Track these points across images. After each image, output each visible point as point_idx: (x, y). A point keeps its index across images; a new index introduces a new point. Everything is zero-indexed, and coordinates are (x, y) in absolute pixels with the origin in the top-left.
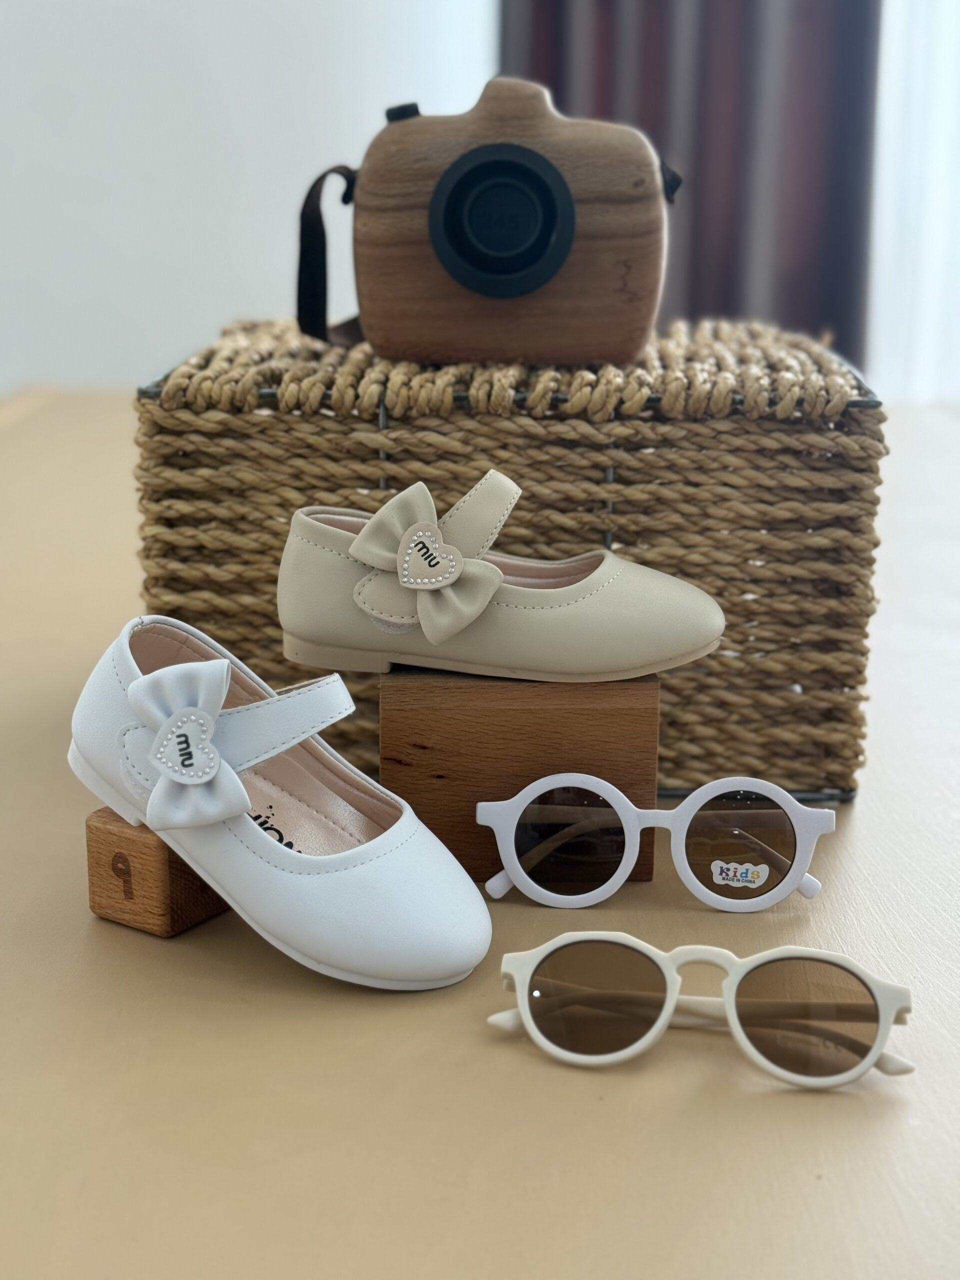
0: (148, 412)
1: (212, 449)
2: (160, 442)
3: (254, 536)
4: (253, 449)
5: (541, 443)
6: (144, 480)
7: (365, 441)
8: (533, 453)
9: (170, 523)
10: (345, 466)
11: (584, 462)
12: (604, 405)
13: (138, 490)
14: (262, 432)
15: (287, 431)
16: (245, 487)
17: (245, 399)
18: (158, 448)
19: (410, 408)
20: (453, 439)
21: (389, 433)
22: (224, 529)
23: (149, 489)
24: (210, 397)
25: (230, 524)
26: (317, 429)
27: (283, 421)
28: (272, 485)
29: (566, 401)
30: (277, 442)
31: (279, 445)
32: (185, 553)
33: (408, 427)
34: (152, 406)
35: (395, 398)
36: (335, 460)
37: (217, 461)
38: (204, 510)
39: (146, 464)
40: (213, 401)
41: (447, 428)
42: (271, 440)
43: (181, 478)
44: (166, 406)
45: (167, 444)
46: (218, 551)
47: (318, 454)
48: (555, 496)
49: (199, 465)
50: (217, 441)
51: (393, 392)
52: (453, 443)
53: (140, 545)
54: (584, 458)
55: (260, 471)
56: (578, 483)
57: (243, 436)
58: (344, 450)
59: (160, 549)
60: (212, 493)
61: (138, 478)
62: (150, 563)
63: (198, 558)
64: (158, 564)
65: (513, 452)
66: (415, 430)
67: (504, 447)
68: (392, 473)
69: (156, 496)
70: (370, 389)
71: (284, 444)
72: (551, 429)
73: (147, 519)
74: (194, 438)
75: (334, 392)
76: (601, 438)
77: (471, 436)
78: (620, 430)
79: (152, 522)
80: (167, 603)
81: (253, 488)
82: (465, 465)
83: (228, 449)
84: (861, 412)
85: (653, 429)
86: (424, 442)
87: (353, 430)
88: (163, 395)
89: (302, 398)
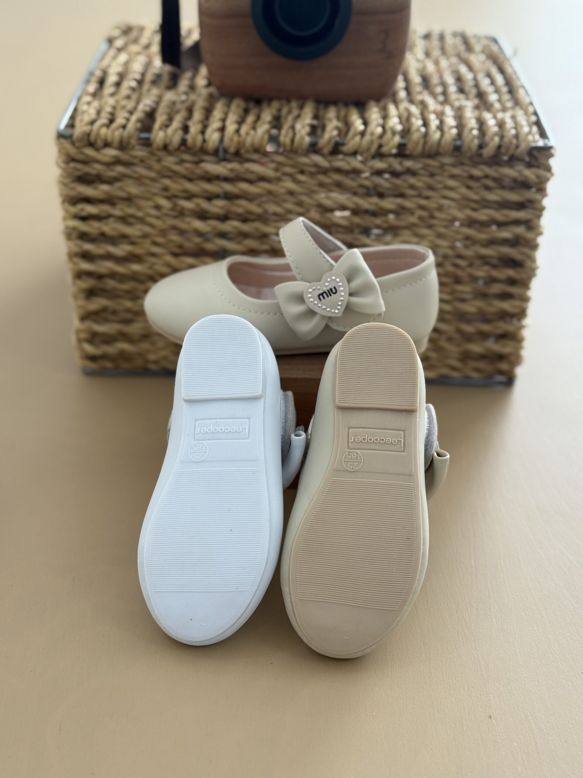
0: (65, 148)
1: (109, 173)
2: (73, 167)
3: (139, 227)
4: (135, 172)
5: (325, 172)
6: (65, 191)
7: (210, 170)
8: (322, 178)
9: (84, 219)
10: (197, 185)
13: (60, 196)
14: (142, 161)
15: (158, 161)
16: (131, 197)
17: (130, 141)
18: (73, 171)
19: (240, 148)
20: (268, 168)
21: (226, 164)
22: (119, 223)
23: (68, 197)
24: (106, 139)
25: (124, 219)
26: (179, 160)
27: (155, 155)
28: (150, 195)
29: (344, 144)
30: (151, 168)
31: (153, 170)
32: (94, 238)
33: (239, 160)
34: (67, 145)
35: (230, 142)
36: (190, 180)
37: (112, 181)
38: (106, 211)
39: (64, 182)
40: (108, 143)
41: (265, 161)
42: (148, 167)
43: (89, 191)
44: (77, 145)
45: (78, 170)
46: (115, 237)
47: (179, 176)
49: (100, 182)
50: (112, 167)
51: (228, 138)
52: (268, 171)
57: (128, 164)
58: (197, 175)
59: (77, 235)
60: (110, 201)
61: (60, 189)
62: (71, 243)
63: (102, 240)
64: (76, 244)
65: (308, 176)
66: (243, 162)
67: (302, 172)
68: (228, 190)
69: (73, 201)
70: (213, 135)
71: (156, 169)
72: (332, 162)
74: (98, 167)
75: (189, 137)
77: (280, 166)
78: (379, 164)
79: (71, 217)
81: (137, 197)
82: (275, 185)
83: (119, 172)
84: (540, 153)
86: (249, 170)
88: (74, 137)
89: (168, 141)
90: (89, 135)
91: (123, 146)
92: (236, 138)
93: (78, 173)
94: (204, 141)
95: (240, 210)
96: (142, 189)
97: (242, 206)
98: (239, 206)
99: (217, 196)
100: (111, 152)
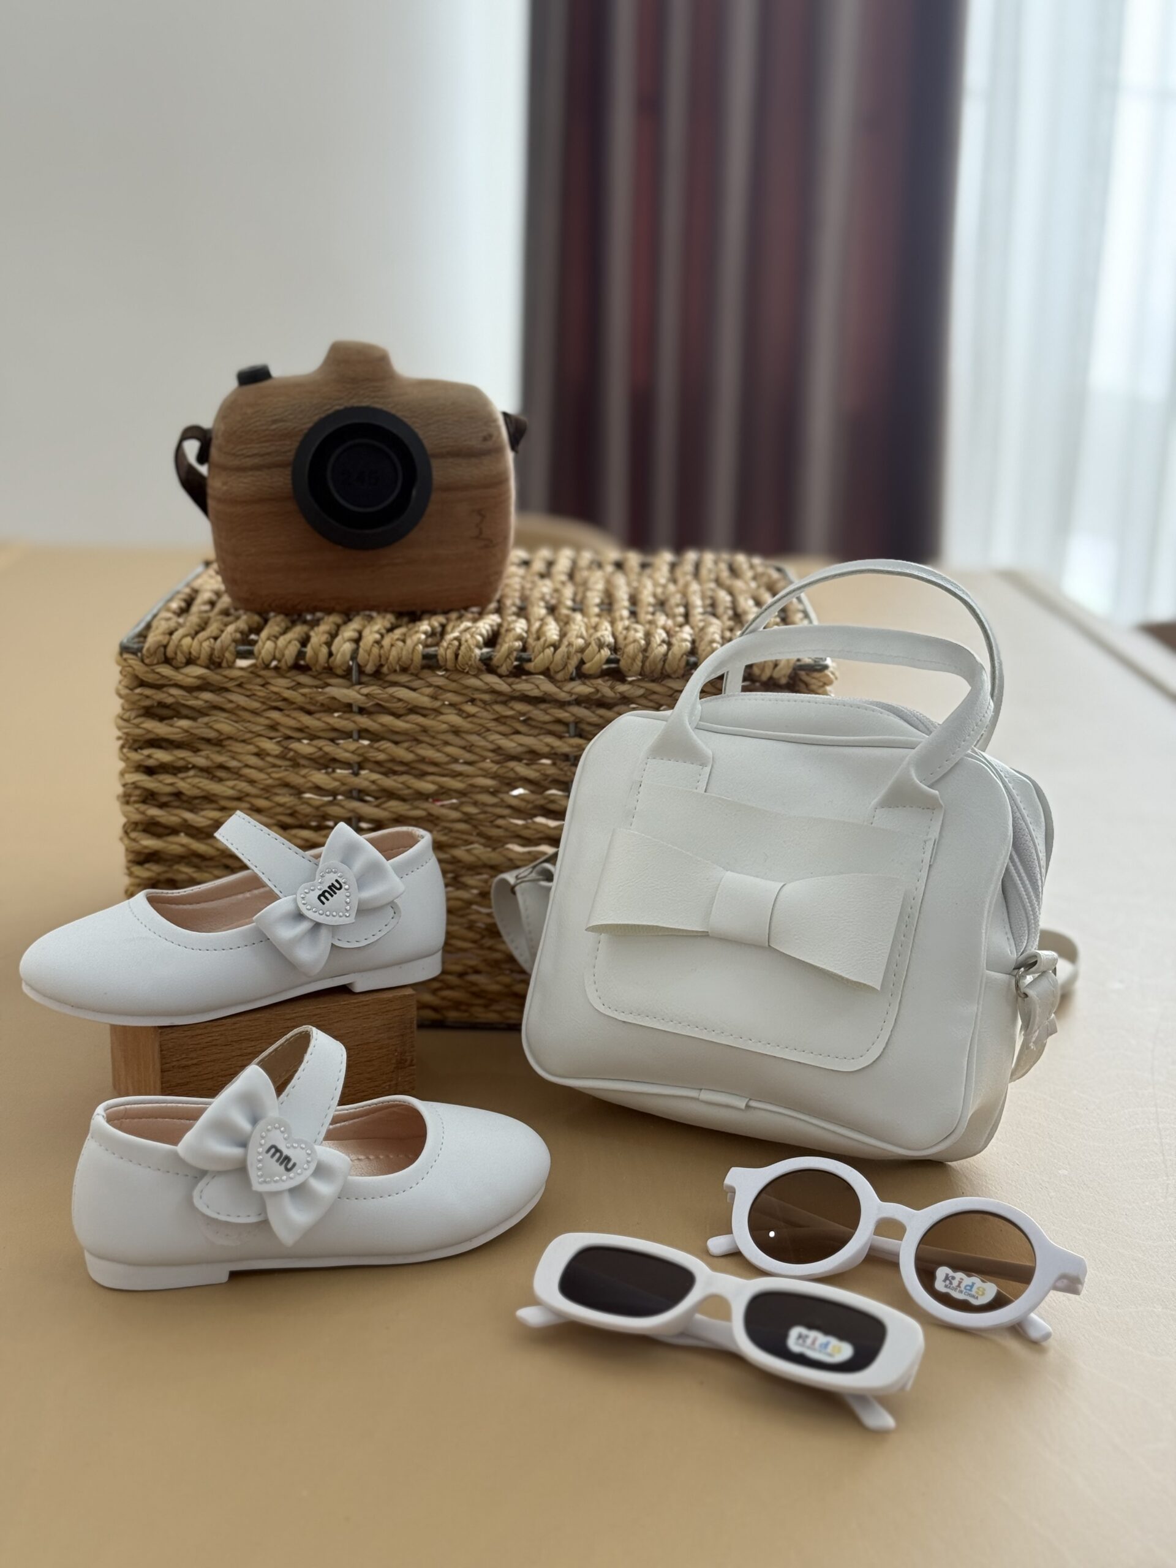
0: (130, 666)
1: (192, 702)
2: (141, 694)
3: (231, 783)
4: (231, 701)
5: (508, 699)
6: (126, 730)
7: (337, 696)
8: (498, 708)
9: (150, 771)
10: (319, 719)
11: (547, 718)
12: (565, 666)
13: (119, 738)
14: (240, 685)
15: (263, 686)
16: (222, 737)
17: (224, 656)
18: (139, 700)
19: (382, 666)
20: (423, 694)
21: (361, 688)
22: (202, 777)
23: (129, 738)
24: (190, 653)
25: (207, 772)
26: (293, 684)
27: (259, 676)
28: (249, 735)
29: (529, 660)
30: (254, 695)
31: (256, 698)
32: (165, 799)
33: (380, 682)
34: (133, 661)
35: (367, 657)
36: (310, 713)
37: (195, 714)
38: (183, 759)
39: (126, 716)
40: (192, 657)
41: (416, 684)
42: (248, 693)
43: (161, 729)
44: (148, 661)
45: (147, 697)
46: (196, 798)
47: (294, 706)
48: (520, 749)
49: (178, 716)
50: (195, 694)
51: (365, 651)
52: (421, 698)
53: (120, 790)
54: (548, 714)
55: (236, 722)
56: (541, 737)
57: (221, 690)
58: (318, 704)
59: (139, 796)
60: (189, 744)
61: (119, 728)
62: (129, 808)
63: (176, 804)
64: (137, 809)
65: (480, 707)
66: (386, 685)
67: (473, 701)
68: (364, 726)
69: (136, 745)
70: (343, 647)
71: (260, 697)
72: (514, 686)
73: (127, 766)
74: (174, 691)
75: (309, 650)
76: (563, 696)
77: (441, 691)
78: (581, 688)
79: (133, 770)
80: (146, 847)
81: (230, 738)
82: (433, 719)
83: (206, 702)
84: (807, 674)
85: (612, 688)
86: (394, 697)
87: (328, 685)
88: (144, 650)
89: (278, 655)
90: (165, 647)
91: (214, 663)
92: (376, 650)
93: (147, 703)
94: (330, 654)
95: (381, 757)
96: (239, 726)
97: (386, 750)
98: (381, 750)
99: (345, 735)
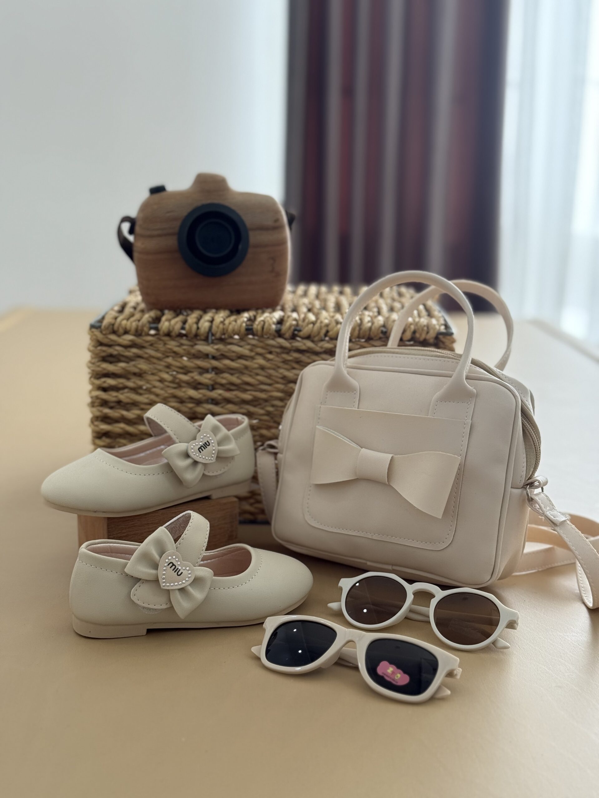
0: (95, 335)
1: (127, 354)
2: (101, 350)
3: (146, 396)
4: (146, 353)
5: (289, 351)
6: (92, 369)
7: (202, 350)
8: (285, 356)
9: (105, 390)
10: (192, 362)
12: (319, 333)
13: (89, 373)
14: (151, 345)
15: (163, 345)
16: (142, 372)
17: (143, 329)
18: (99, 353)
19: (224, 334)
20: (245, 349)
21: (214, 346)
22: (132, 393)
23: (95, 373)
24: (126, 328)
25: (135, 390)
26: (179, 344)
27: (161, 340)
28: (155, 371)
29: (300, 331)
31: (160, 351)
32: (112, 405)
33: (223, 343)
34: (97, 332)
35: (217, 329)
37: (128, 359)
38: (122, 383)
39: (93, 361)
40: (127, 330)
41: (242, 343)
42: (156, 349)
43: (111, 368)
44: (104, 332)
45: (104, 351)
46: (128, 404)
47: (179, 356)
49: (120, 361)
50: (129, 349)
51: (216, 326)
52: (245, 351)
53: (89, 400)
55: (150, 364)
57: (141, 347)
58: (192, 354)
59: (99, 403)
60: (125, 375)
61: (89, 367)
62: (94, 409)
63: (118, 407)
64: (98, 410)
65: (274, 355)
66: (225, 344)
67: (270, 353)
68: (214, 366)
69: (98, 376)
70: (204, 325)
71: (162, 351)
72: (293, 344)
73: (93, 388)
74: (118, 348)
75: (187, 326)
76: (318, 349)
77: (254, 347)
78: (327, 345)
79: (96, 389)
80: (102, 429)
81: (146, 372)
82: (251, 362)
83: (134, 353)
84: (444, 337)
86: (231, 350)
87: (196, 344)
88: (103, 327)
89: (171, 329)
90: (113, 325)
91: (138, 333)
92: (221, 326)
93: (103, 354)
94: (198, 328)
95: (224, 381)
96: (151, 366)
97: (226, 378)
98: (223, 378)
99: (206, 371)
100: (129, 337)
